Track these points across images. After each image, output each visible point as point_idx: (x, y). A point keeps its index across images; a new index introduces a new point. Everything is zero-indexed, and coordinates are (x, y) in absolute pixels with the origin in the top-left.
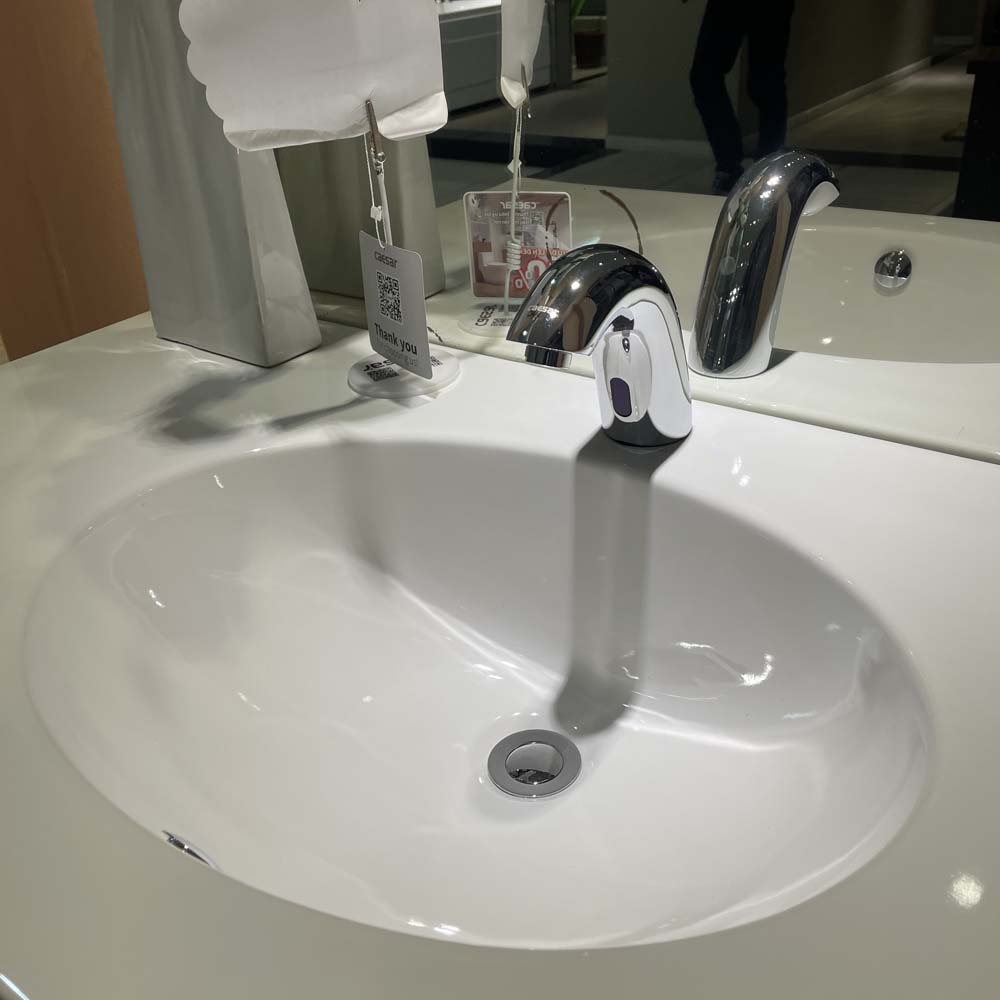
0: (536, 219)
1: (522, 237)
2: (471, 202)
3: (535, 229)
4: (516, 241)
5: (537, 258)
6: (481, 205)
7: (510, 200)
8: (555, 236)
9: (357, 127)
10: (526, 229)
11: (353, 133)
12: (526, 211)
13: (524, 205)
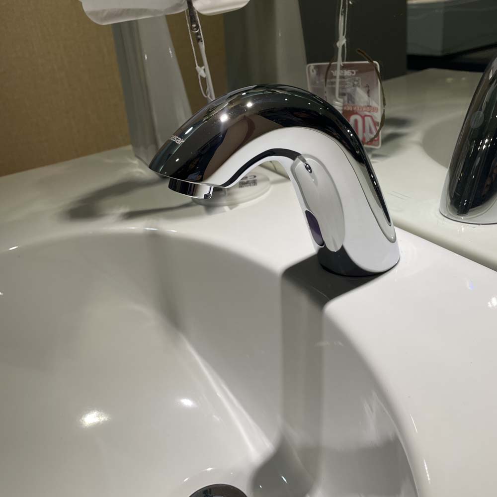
0: (356, 83)
1: (346, 98)
2: (311, 71)
3: (355, 90)
4: (339, 99)
5: (356, 113)
6: (318, 74)
7: (336, 69)
8: (369, 96)
9: (179, 5)
10: (349, 90)
11: (176, 10)
12: (349, 77)
13: (347, 73)
